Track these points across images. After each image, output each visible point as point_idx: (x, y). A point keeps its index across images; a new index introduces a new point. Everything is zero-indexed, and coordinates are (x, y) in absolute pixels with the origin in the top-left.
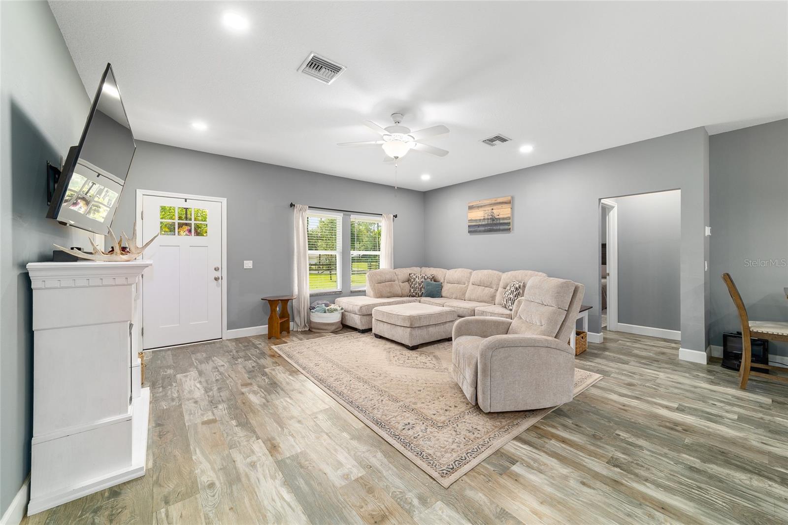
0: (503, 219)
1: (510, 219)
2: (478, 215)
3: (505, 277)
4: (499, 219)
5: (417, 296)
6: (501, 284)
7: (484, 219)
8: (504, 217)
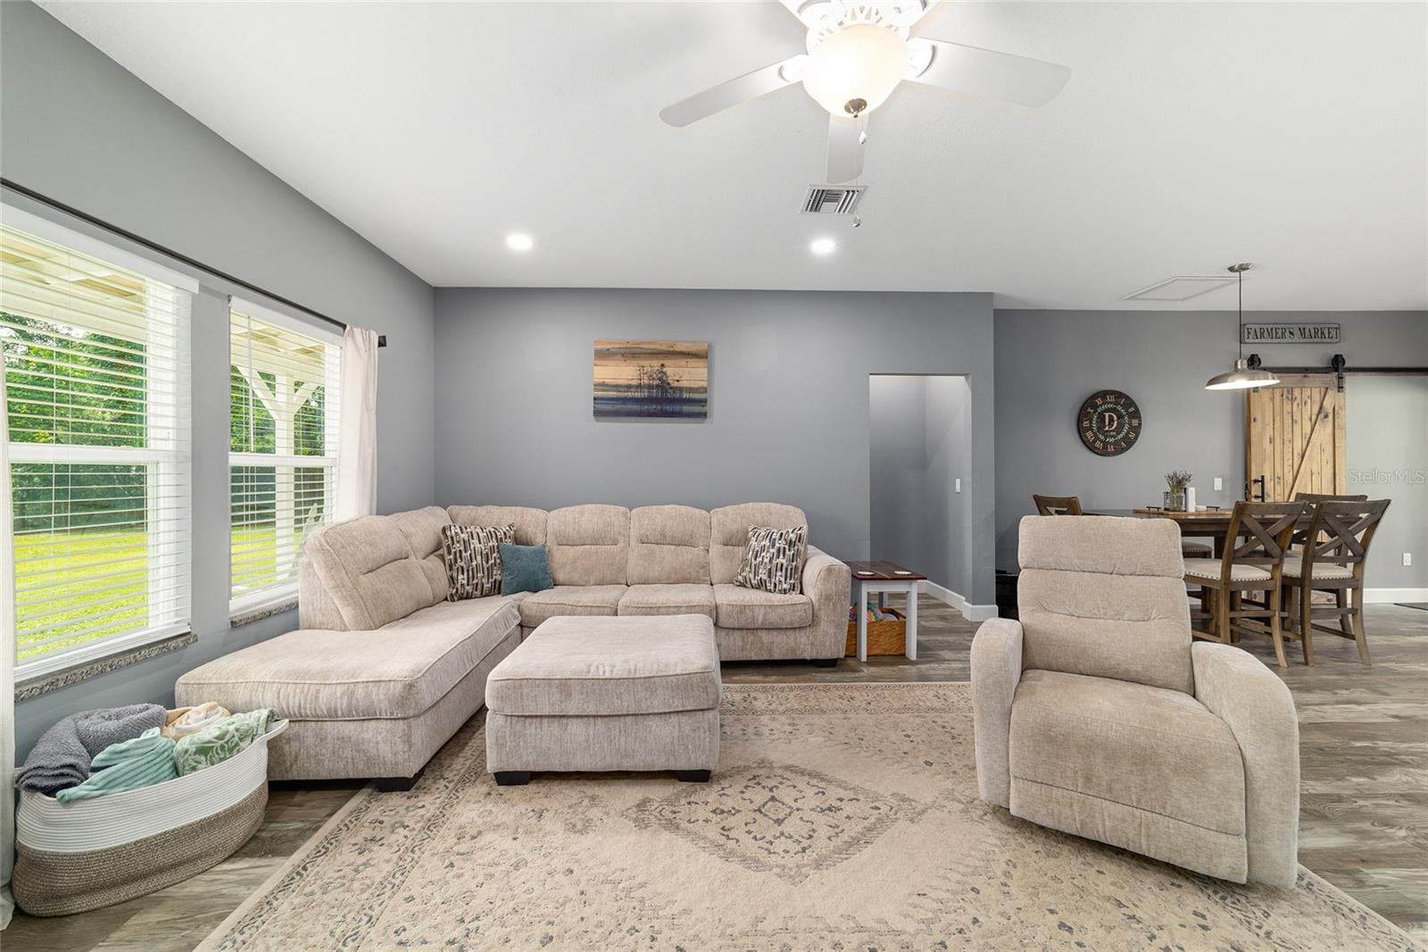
0: (690, 390)
1: (706, 392)
2: (624, 373)
3: (727, 517)
4: (681, 389)
5: (478, 593)
6: (716, 534)
7: (639, 386)
8: (692, 386)
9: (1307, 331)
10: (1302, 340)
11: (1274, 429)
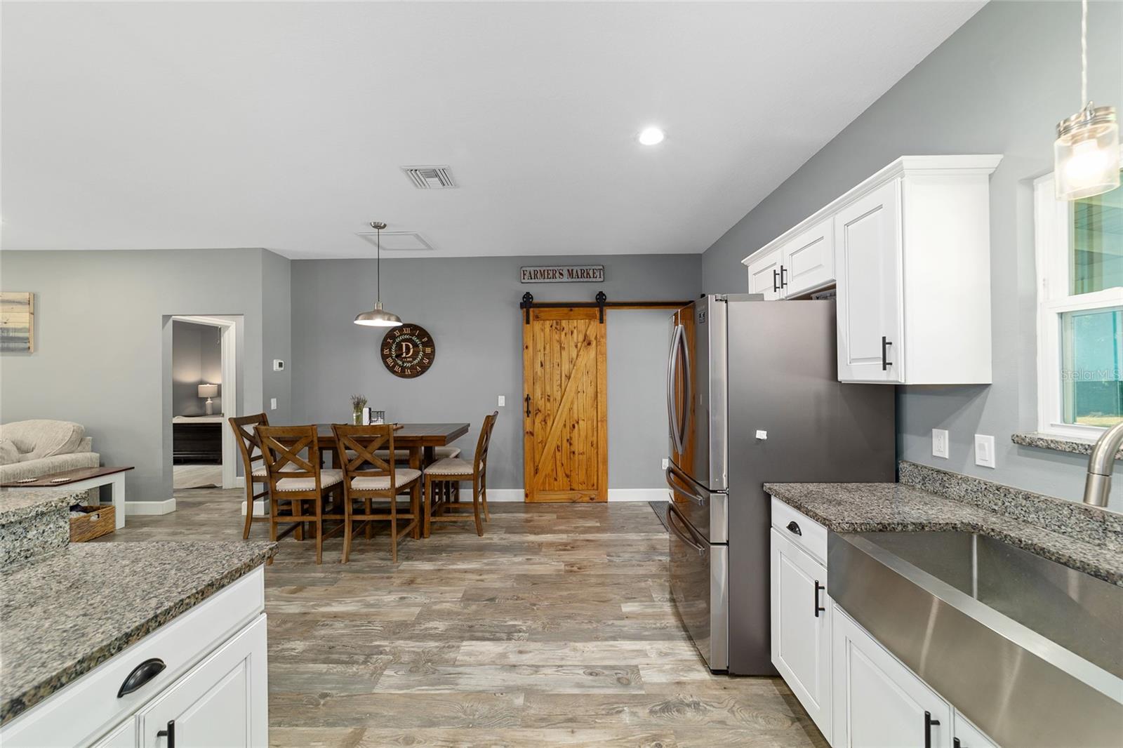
0: (15, 330)
1: (30, 332)
4: (8, 330)
8: (16, 327)
9: (575, 272)
10: (570, 280)
11: (544, 354)
